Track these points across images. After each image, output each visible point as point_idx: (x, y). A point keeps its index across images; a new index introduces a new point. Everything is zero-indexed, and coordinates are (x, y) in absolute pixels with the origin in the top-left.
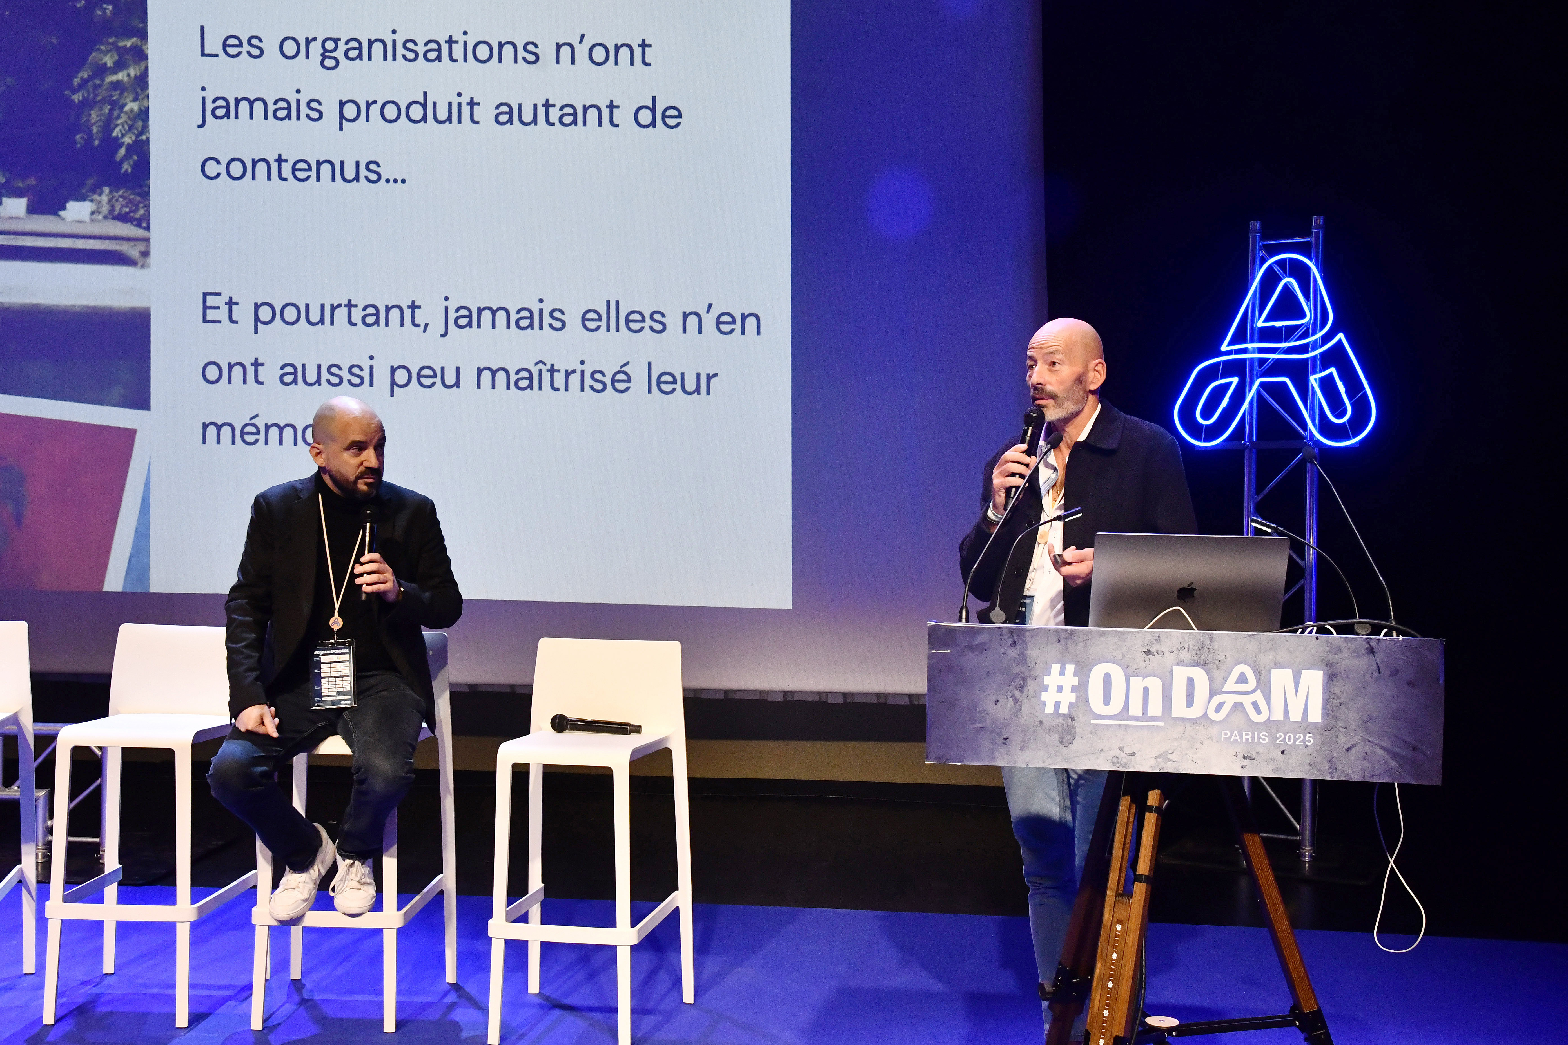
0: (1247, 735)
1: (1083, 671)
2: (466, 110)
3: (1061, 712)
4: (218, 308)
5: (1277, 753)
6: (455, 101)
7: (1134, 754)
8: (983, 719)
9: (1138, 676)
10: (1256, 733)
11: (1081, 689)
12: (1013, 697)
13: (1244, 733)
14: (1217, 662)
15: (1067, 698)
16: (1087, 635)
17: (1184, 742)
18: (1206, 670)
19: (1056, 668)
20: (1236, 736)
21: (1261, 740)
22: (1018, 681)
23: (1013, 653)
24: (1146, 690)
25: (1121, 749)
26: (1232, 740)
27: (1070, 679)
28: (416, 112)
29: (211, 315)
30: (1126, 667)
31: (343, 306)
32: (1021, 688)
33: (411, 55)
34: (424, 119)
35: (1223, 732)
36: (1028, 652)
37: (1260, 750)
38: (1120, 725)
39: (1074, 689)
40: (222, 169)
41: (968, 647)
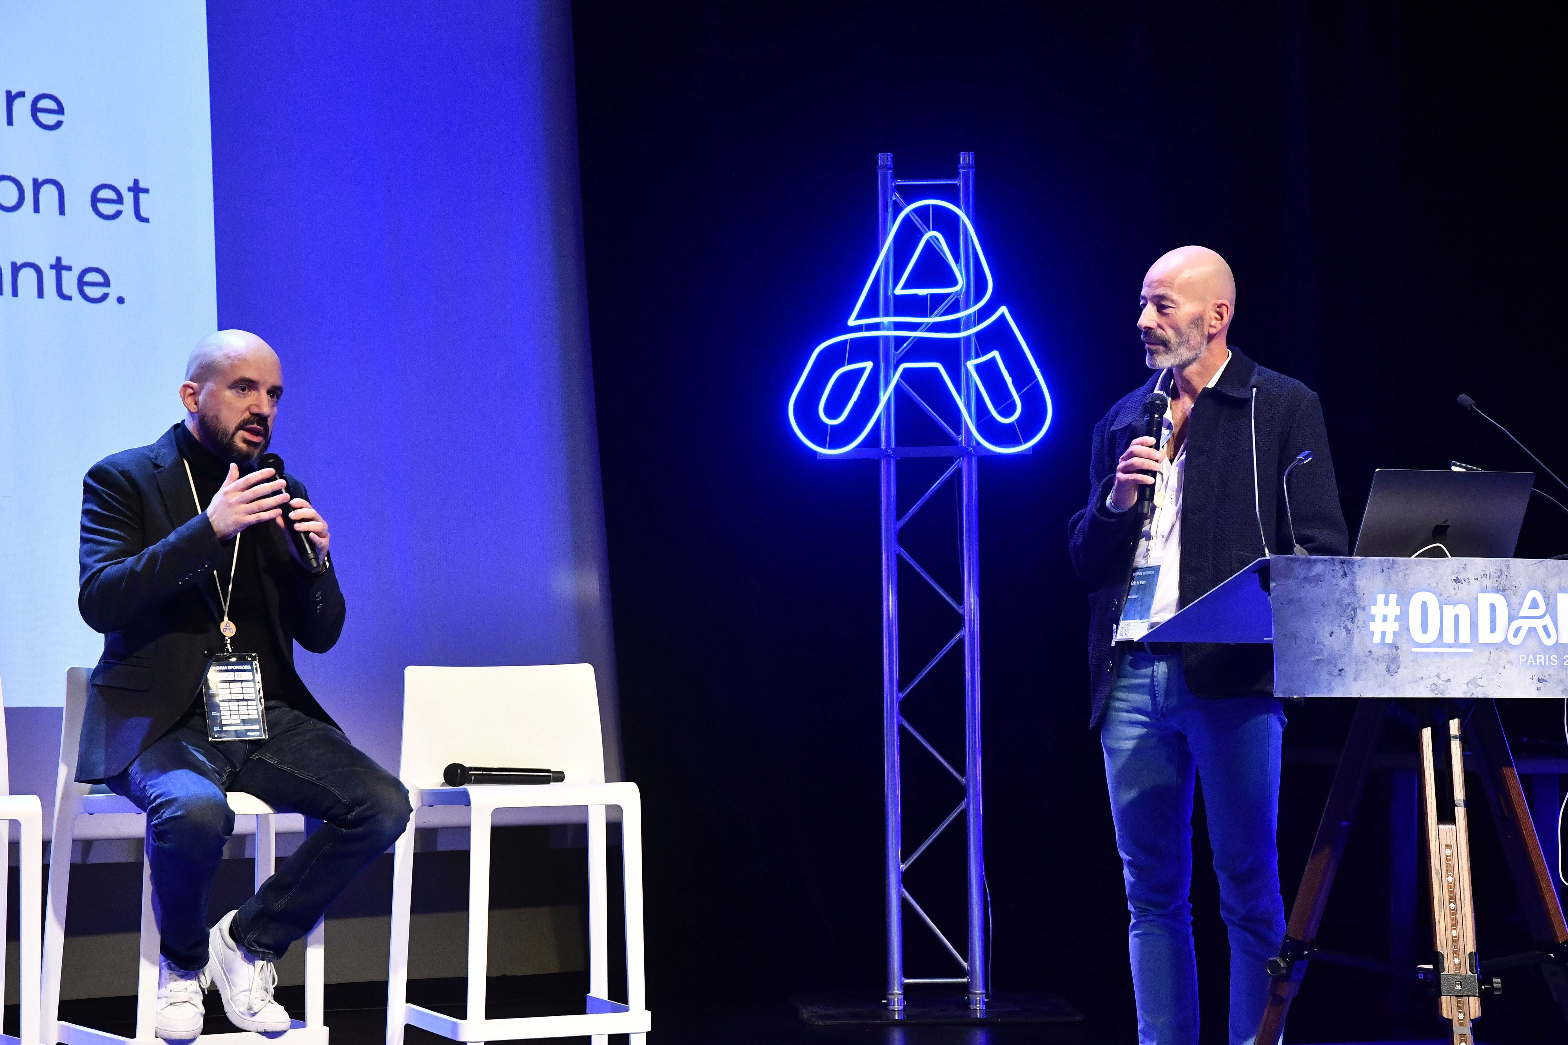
0: (1540, 657)
1: (1404, 600)
3: (1387, 641)
5: (1564, 675)
7: (1449, 680)
8: (1321, 652)
9: (1449, 604)
10: (1547, 656)
11: (1403, 618)
12: (1346, 628)
13: (1538, 656)
14: (1514, 588)
15: (1392, 627)
16: (1406, 564)
17: (1489, 667)
18: (1505, 597)
19: (1381, 597)
20: (1531, 660)
21: (1551, 662)
22: (1350, 612)
23: (1344, 583)
24: (1457, 617)
25: (1438, 676)
26: (1528, 664)
27: (1394, 610)
30: (1439, 595)
32: (1352, 619)
35: (1521, 656)
36: (1357, 583)
37: (1552, 672)
38: (1436, 653)
39: (1397, 618)
41: (1306, 579)
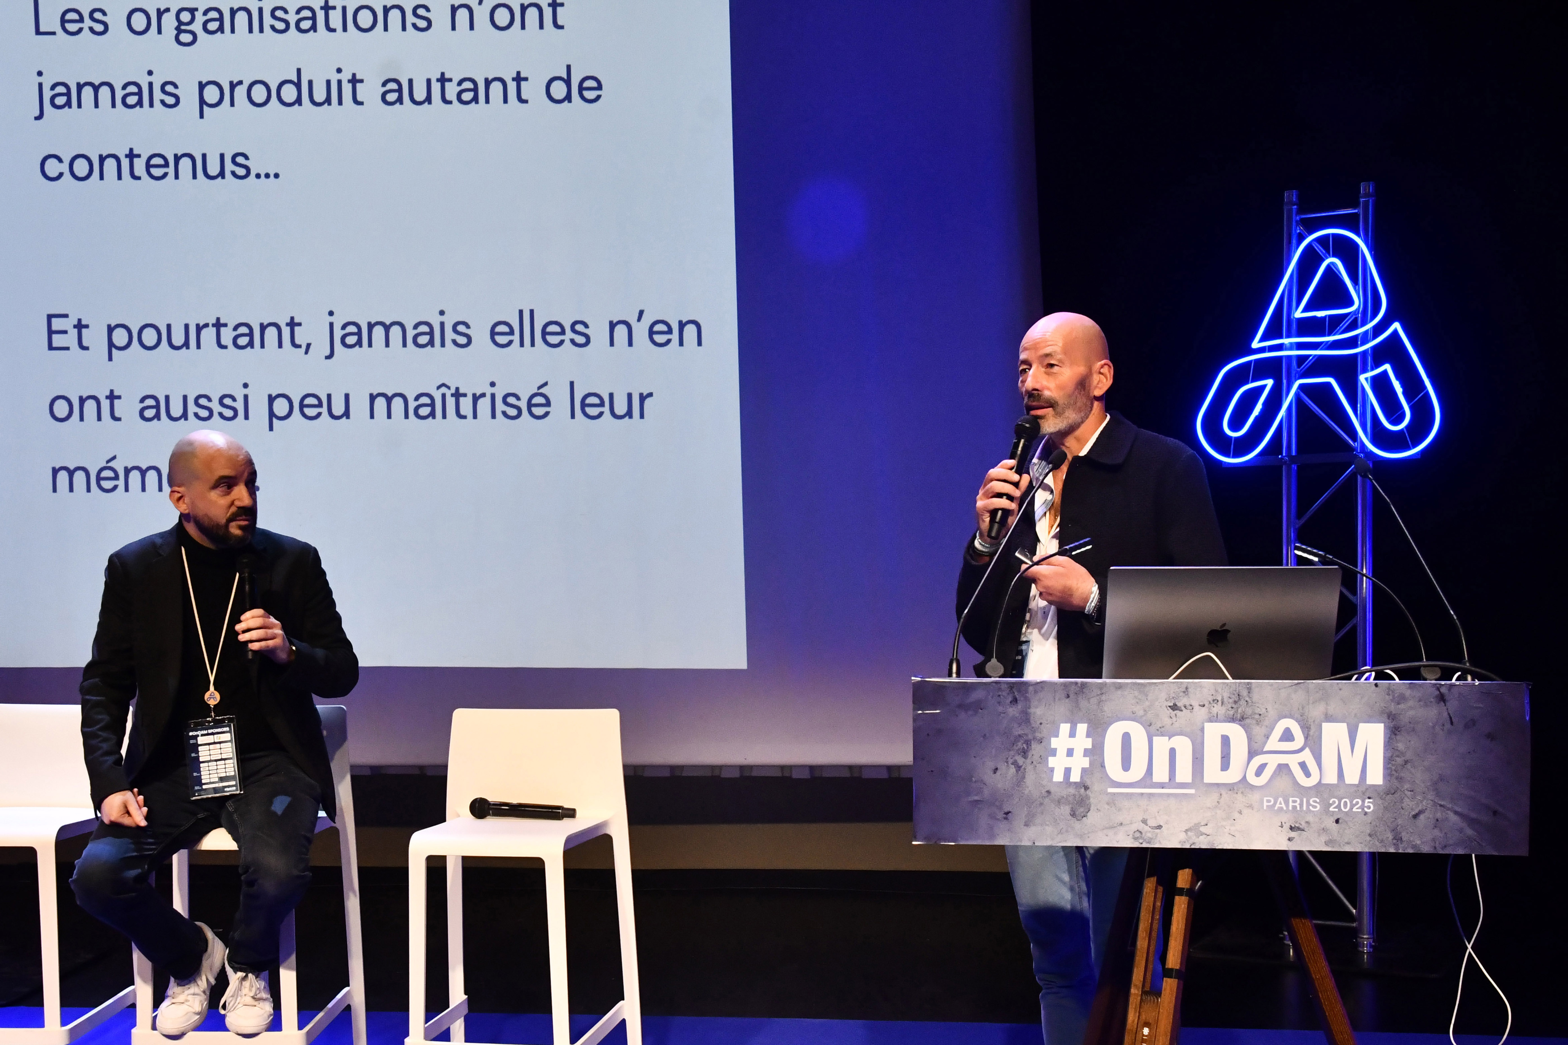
0: (1294, 802)
1: (1097, 730)
2: (347, 88)
3: (1072, 780)
4: (65, 332)
5: (1330, 823)
6: (334, 78)
7: (1160, 827)
8: (980, 791)
9: (1163, 735)
10: (1305, 800)
11: (1096, 753)
12: (1015, 763)
13: (1291, 799)
14: (1257, 716)
15: (1079, 764)
16: (1101, 689)
17: (1219, 812)
18: (1243, 726)
19: (1065, 728)
20: (1281, 803)
21: (1311, 807)
22: (1020, 745)
23: (1013, 711)
24: (1172, 752)
25: (1144, 822)
26: (1276, 808)
27: (1082, 741)
28: (290, 94)
29: (57, 340)
30: (1148, 725)
31: (210, 325)
32: (1025, 753)
33: (281, 26)
34: (299, 101)
35: (1265, 799)
36: (1032, 710)
37: (1310, 818)
38: (1142, 794)
39: (1086, 752)
40: (65, 168)
41: (960, 706)
